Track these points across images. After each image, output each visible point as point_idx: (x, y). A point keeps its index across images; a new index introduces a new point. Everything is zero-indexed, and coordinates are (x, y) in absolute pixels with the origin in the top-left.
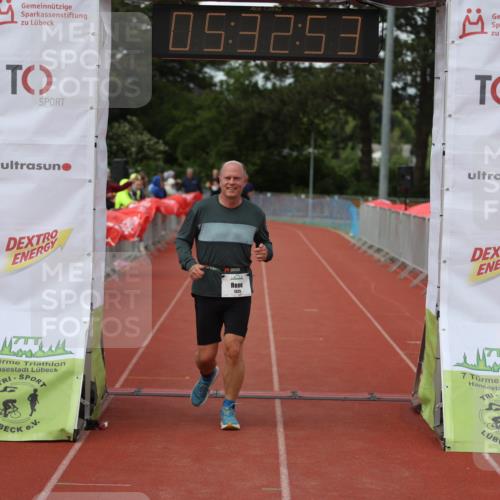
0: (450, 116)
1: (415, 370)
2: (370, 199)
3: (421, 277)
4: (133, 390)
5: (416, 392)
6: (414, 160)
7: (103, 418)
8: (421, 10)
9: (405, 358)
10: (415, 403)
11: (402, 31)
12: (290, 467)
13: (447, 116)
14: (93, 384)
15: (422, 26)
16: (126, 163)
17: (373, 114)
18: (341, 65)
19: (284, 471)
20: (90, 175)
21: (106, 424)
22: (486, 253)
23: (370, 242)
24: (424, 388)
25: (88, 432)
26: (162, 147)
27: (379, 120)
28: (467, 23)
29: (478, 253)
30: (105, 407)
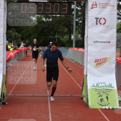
0: (89, 28)
1: (82, 89)
2: (71, 48)
3: (83, 66)
4: (13, 95)
5: (82, 94)
6: (81, 38)
7: (6, 102)
8: (82, 2)
9: (79, 86)
10: (82, 97)
11: (78, 7)
12: (51, 113)
13: (88, 28)
14: (4, 94)
15: (83, 6)
16: (12, 40)
17: (71, 27)
18: (64, 15)
19: (50, 114)
20: (2, 43)
21: (7, 103)
22: (98, 60)
23: (71, 58)
24: (84, 93)
25: (2, 105)
26: (20, 36)
27: (73, 29)
28: (93, 5)
29: (96, 60)
30: (6, 99)
